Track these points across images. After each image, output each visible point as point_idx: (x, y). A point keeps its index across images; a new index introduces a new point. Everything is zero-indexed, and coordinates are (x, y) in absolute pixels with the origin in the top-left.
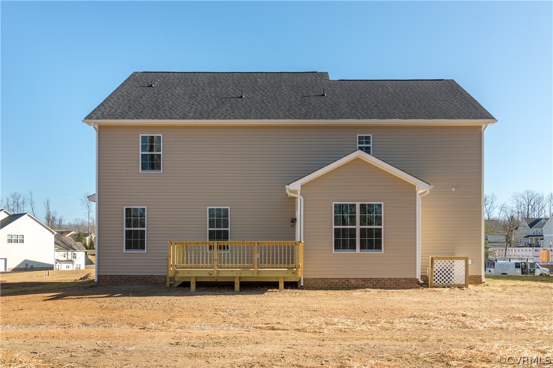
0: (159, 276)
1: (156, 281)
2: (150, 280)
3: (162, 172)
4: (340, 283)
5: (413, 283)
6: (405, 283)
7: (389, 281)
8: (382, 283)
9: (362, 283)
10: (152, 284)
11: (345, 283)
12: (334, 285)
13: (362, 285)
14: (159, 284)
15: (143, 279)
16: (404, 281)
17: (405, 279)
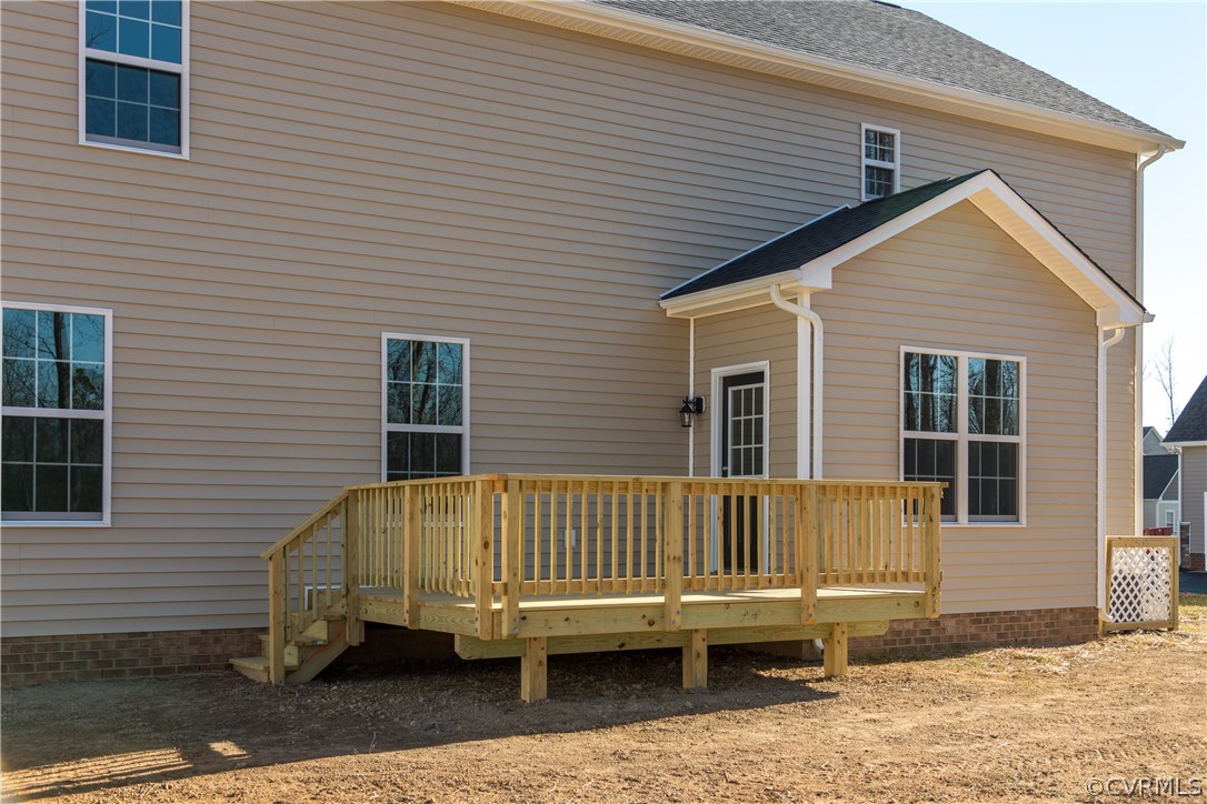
0: (169, 636)
1: (157, 660)
2: (126, 655)
3: (186, 153)
4: (918, 635)
5: (1088, 622)
6: (1071, 623)
7: (1036, 621)
8: (1020, 627)
9: (973, 629)
10: (137, 672)
11: (928, 631)
12: (901, 641)
13: (973, 637)
14: (169, 670)
15: (93, 655)
16: (1070, 617)
17: (1071, 609)
